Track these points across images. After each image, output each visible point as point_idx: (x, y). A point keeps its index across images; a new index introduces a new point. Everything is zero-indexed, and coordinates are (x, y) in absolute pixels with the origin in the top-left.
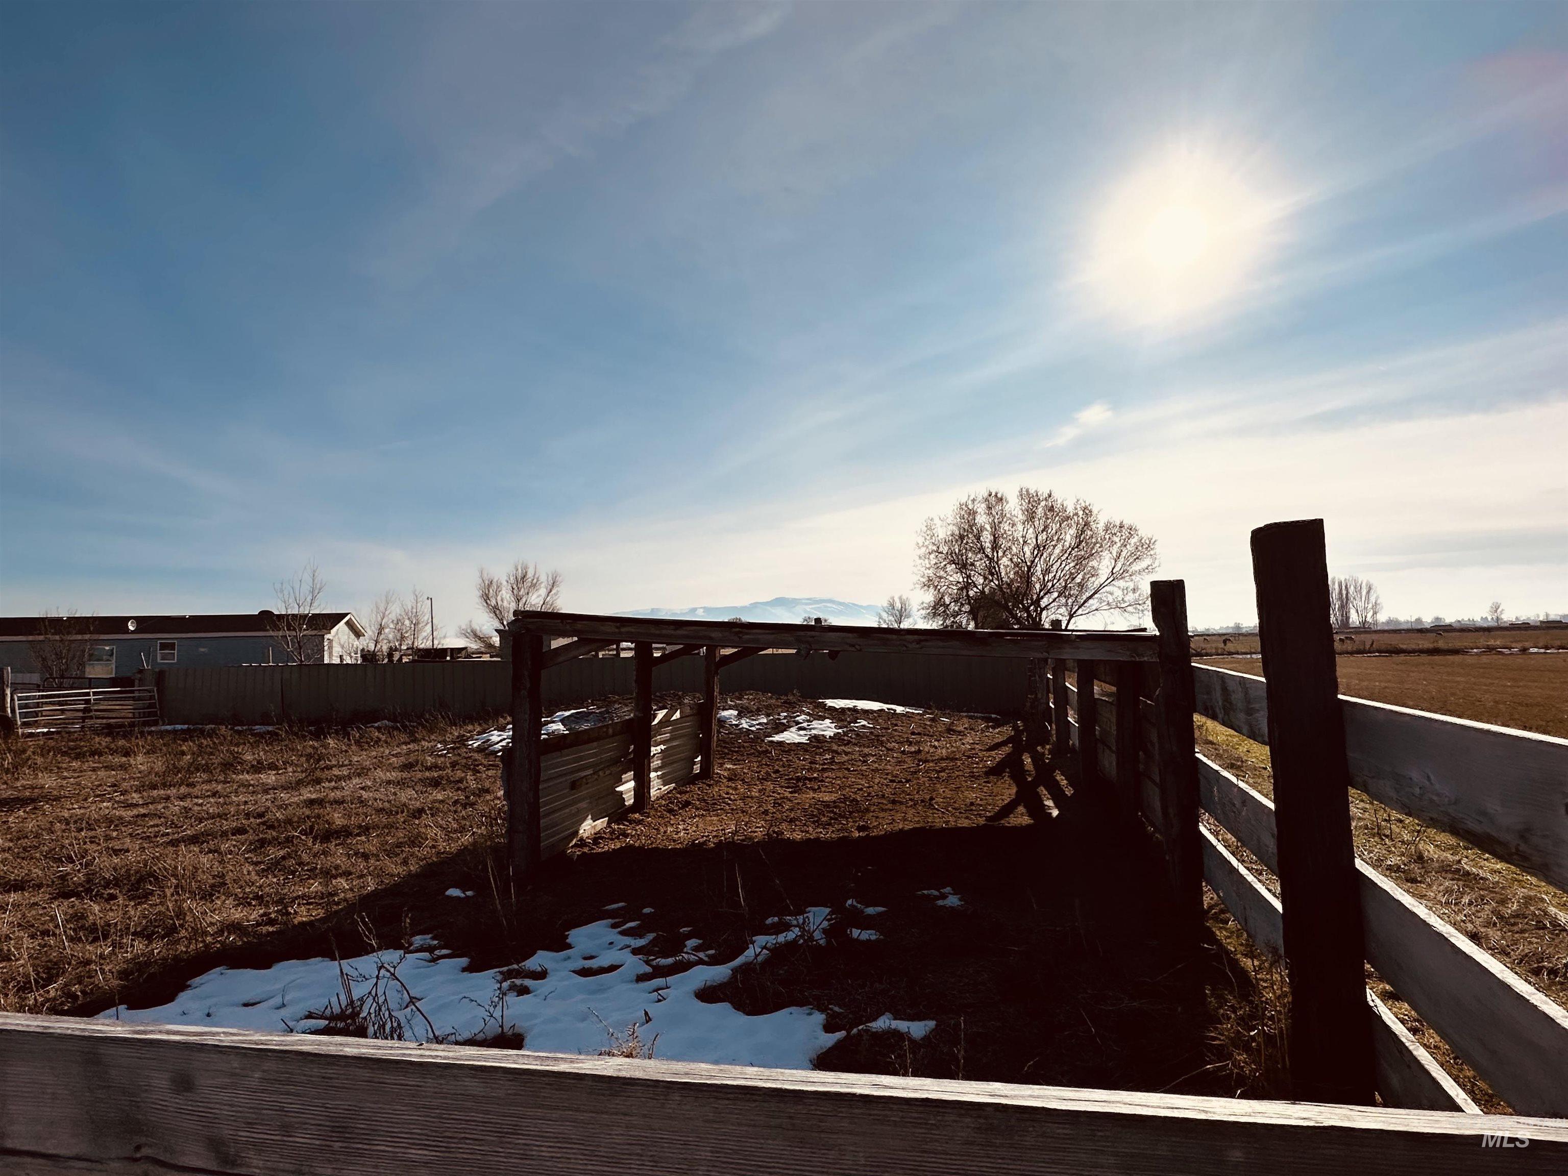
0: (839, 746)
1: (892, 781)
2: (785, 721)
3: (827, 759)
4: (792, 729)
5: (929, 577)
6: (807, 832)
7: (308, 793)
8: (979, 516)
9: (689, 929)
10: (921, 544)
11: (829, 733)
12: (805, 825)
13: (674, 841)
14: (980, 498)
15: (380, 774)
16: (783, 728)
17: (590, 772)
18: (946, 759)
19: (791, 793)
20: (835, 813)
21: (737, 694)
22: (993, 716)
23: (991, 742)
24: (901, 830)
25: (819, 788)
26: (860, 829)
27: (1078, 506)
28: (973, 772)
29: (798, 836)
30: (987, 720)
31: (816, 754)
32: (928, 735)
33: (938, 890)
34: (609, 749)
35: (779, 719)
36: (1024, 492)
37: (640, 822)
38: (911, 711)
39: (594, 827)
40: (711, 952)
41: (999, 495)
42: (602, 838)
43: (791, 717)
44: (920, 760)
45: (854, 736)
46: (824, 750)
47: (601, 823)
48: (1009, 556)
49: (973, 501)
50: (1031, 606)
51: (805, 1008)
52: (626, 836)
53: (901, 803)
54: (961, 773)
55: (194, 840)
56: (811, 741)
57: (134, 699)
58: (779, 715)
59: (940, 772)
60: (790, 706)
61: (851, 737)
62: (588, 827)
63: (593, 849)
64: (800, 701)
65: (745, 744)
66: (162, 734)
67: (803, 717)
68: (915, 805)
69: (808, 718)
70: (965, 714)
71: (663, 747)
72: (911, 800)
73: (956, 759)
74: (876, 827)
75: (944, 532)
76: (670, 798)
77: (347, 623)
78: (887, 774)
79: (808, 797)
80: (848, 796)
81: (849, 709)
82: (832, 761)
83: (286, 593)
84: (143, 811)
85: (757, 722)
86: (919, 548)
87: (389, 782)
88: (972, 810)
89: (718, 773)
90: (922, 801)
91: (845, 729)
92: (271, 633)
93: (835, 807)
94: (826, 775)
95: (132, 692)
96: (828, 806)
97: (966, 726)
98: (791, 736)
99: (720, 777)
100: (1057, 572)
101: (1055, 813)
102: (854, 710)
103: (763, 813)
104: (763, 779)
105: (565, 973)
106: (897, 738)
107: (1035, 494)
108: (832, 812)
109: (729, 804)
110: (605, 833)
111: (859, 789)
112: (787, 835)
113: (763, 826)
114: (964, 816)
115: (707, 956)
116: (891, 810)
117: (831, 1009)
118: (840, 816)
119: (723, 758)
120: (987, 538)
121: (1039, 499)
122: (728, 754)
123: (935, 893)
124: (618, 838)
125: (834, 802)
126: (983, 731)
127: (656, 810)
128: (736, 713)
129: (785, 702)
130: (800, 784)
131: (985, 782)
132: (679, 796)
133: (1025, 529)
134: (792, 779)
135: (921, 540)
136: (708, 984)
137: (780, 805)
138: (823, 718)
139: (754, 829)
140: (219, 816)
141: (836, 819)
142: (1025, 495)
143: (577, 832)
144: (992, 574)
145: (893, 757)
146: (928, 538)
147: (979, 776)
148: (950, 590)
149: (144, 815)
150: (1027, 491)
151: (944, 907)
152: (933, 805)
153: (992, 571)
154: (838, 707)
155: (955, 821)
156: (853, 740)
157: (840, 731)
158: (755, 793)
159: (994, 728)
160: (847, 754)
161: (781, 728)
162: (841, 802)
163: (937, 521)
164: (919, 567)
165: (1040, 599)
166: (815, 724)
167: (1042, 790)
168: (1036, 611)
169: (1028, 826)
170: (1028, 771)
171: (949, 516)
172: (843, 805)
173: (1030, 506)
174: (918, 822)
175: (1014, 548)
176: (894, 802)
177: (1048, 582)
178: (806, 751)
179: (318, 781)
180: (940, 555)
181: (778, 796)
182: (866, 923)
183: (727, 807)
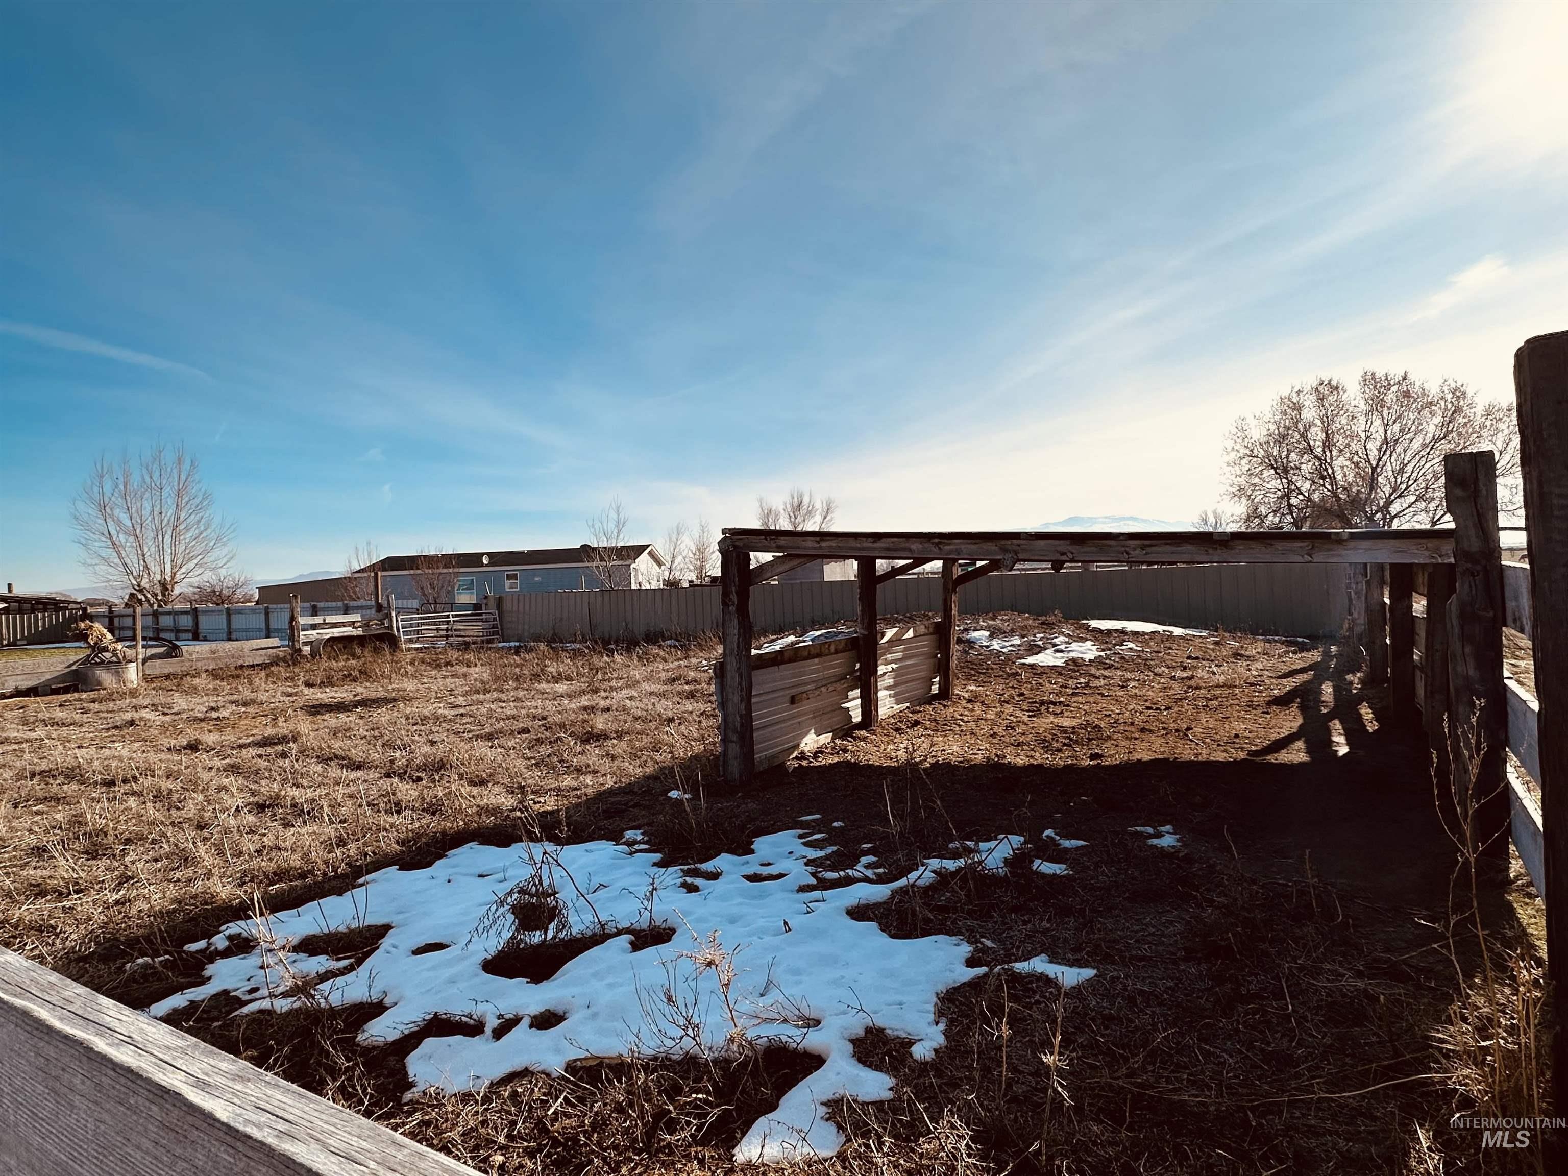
0: (1098, 669)
1: (1148, 708)
2: (1040, 643)
3: (1080, 683)
4: (1048, 651)
5: (1239, 486)
6: (1032, 757)
7: (585, 701)
8: (1306, 411)
9: (870, 845)
10: (1229, 449)
11: (1089, 656)
12: (1032, 750)
13: (891, 759)
14: (1307, 388)
15: (647, 687)
16: (1038, 649)
17: (812, 686)
18: (1223, 686)
19: (1029, 716)
20: (1071, 740)
21: (991, 614)
22: (1300, 639)
23: (1285, 669)
24: (1139, 761)
25: (1062, 712)
26: (1093, 757)
27: (1446, 389)
28: (1252, 702)
29: (1021, 761)
30: (1289, 643)
31: (1071, 678)
32: (1208, 660)
33: (1154, 828)
34: (836, 665)
35: (1034, 641)
36: (1369, 377)
37: (864, 739)
38: (1191, 633)
39: (817, 741)
40: (881, 870)
41: (1334, 383)
42: (822, 752)
43: (1048, 639)
44: (1189, 687)
45: (1117, 660)
46: (1081, 674)
47: (826, 738)
48: (1348, 455)
49: (1299, 392)
50: (1376, 513)
51: (954, 938)
52: (845, 751)
53: (1151, 731)
54: (1236, 702)
55: (489, 737)
56: (1068, 664)
57: (482, 620)
58: (1035, 635)
59: (1211, 700)
60: (1047, 626)
61: (1114, 661)
62: (811, 742)
63: (811, 762)
64: (1060, 622)
65: (995, 666)
66: (498, 650)
67: (1062, 638)
68: (1167, 734)
69: (1067, 639)
70: (1261, 637)
71: (894, 666)
72: (1164, 729)
73: (1235, 686)
74: (1110, 756)
75: (1257, 433)
76: (900, 717)
77: (650, 553)
78: (1146, 701)
79: (1045, 722)
80: (1091, 722)
81: (1116, 631)
82: (1087, 685)
83: (596, 527)
84: (462, 711)
85: (1010, 643)
86: (1228, 453)
87: (651, 694)
88: (1234, 743)
89: (958, 695)
90: (1177, 731)
91: (1108, 652)
92: (587, 564)
93: (1073, 733)
94: (1074, 699)
95: (481, 614)
96: (1065, 732)
97: (1259, 650)
98: (1046, 658)
99: (959, 699)
100: (1413, 472)
101: (1343, 750)
102: (1123, 632)
103: (991, 736)
104: (1004, 701)
105: (737, 876)
106: (1168, 663)
107: (1383, 378)
108: (1069, 738)
109: (960, 726)
110: (827, 748)
111: (1106, 715)
112: (1009, 758)
113: (987, 749)
114: (1222, 748)
115: (875, 873)
116: (1136, 739)
117: (982, 943)
118: (1076, 742)
119: (969, 680)
120: (1317, 436)
121: (1389, 384)
122: (974, 676)
123: (1150, 830)
124: (838, 753)
125: (1073, 728)
126: (1280, 656)
127: (883, 728)
128: (987, 634)
129: (1043, 623)
130: (1043, 708)
131: (1263, 713)
132: (911, 715)
133: (1369, 422)
134: (1035, 702)
135: (1229, 444)
136: (863, 902)
137: (1012, 728)
138: (1084, 640)
139: (975, 751)
140: (514, 717)
141: (1070, 746)
142: (1370, 380)
143: (799, 745)
144: (1323, 478)
145: (1159, 683)
146: (1240, 440)
147: (1258, 705)
148: (1267, 500)
149: (462, 715)
150: (1373, 374)
151: (1155, 847)
152: (1187, 736)
153: (1323, 474)
154: (1103, 628)
155: (1209, 755)
156: (1116, 664)
157: (1102, 654)
158: (991, 715)
159: (1295, 653)
160: (1105, 677)
161: (1034, 649)
162: (1082, 728)
163: (1252, 422)
164: (1228, 475)
165: (1389, 503)
166: (1074, 646)
167: (1336, 725)
168: (1384, 518)
169: (1301, 764)
170: (1323, 702)
171: (1267, 413)
172: (1083, 731)
173: (1376, 393)
174: (1163, 753)
175: (1353, 445)
176: (1143, 730)
177: (1401, 483)
178: (1060, 674)
179: (596, 691)
180: (1255, 459)
181: (1015, 720)
182: (1058, 856)
183: (958, 728)
